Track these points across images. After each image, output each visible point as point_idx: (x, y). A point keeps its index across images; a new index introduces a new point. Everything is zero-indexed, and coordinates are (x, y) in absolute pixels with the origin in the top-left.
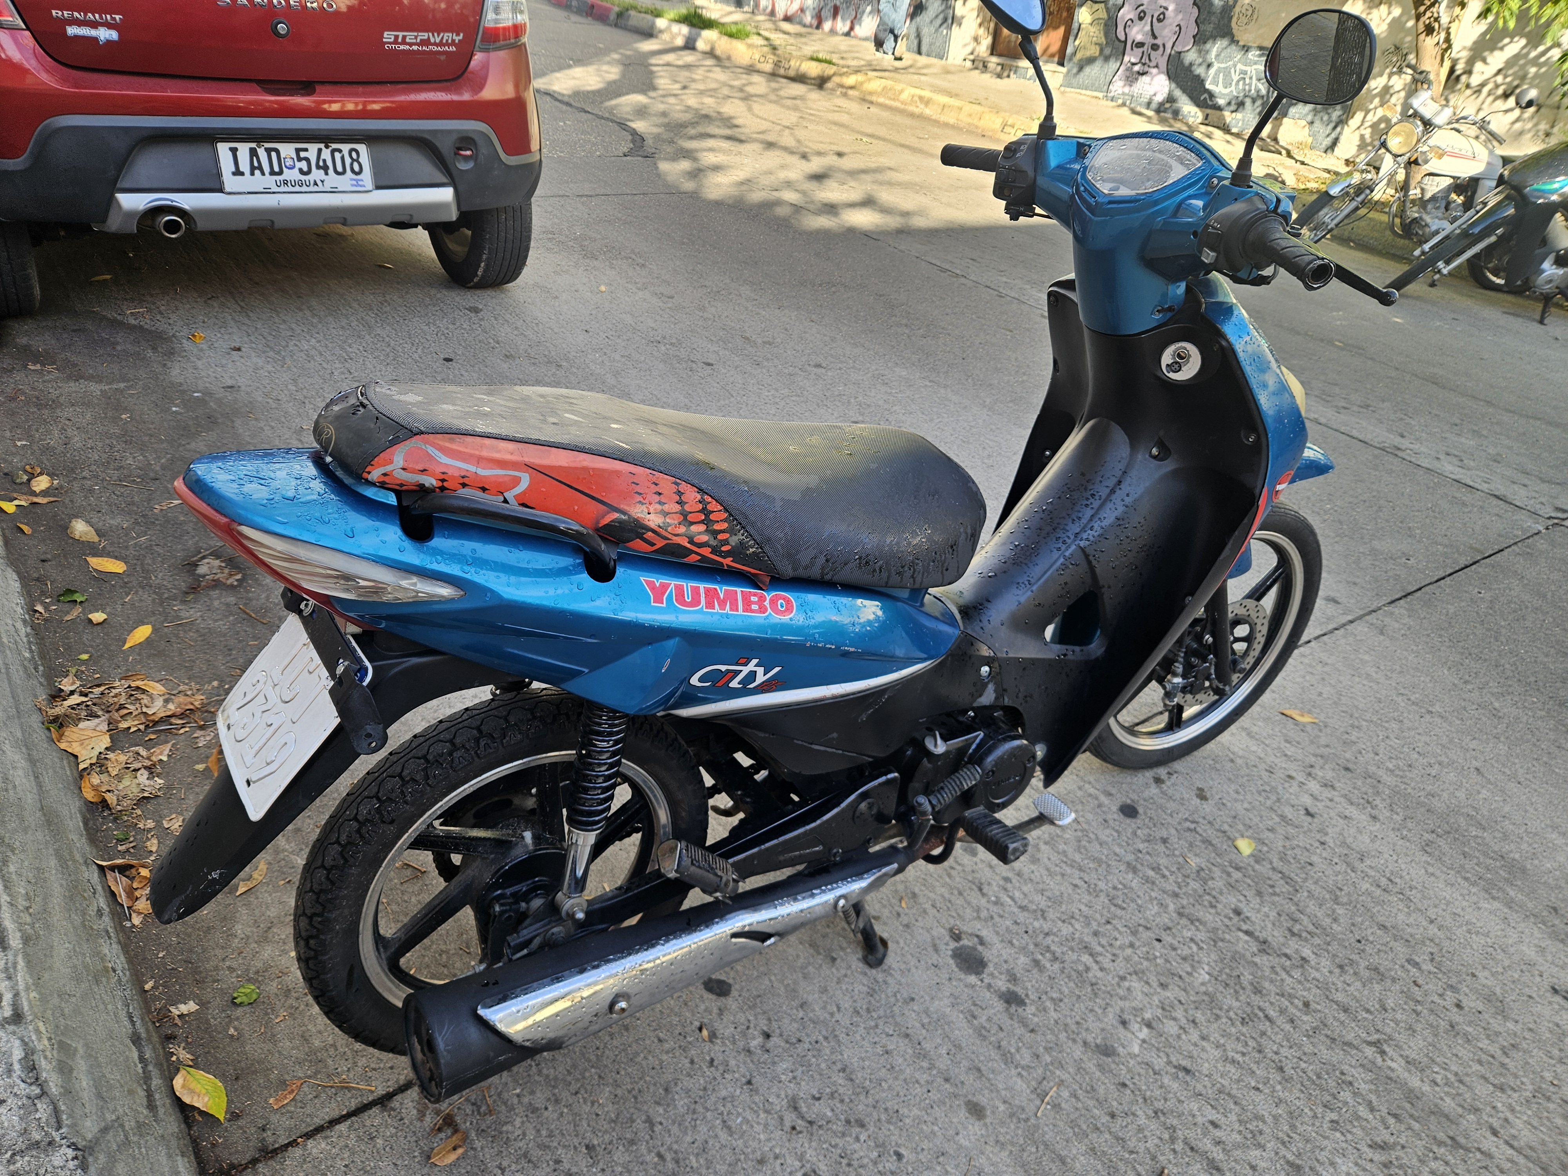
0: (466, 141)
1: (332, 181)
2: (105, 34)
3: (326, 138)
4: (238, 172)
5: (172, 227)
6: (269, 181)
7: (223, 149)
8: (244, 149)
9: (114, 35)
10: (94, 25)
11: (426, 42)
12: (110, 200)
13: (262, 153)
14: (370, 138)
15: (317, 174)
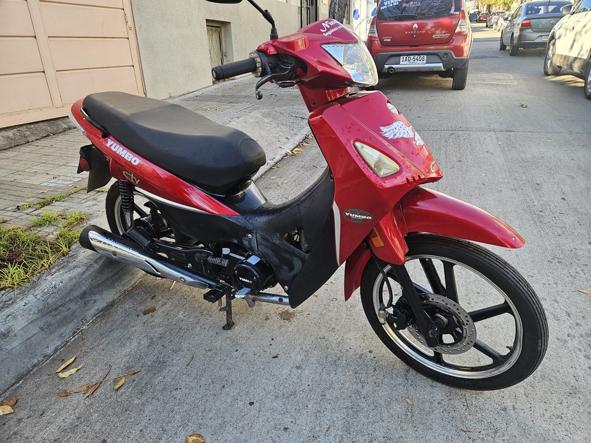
0: (446, 54)
1: (419, 62)
2: (389, 40)
3: (419, 54)
4: (403, 61)
5: (392, 71)
6: (407, 62)
7: (402, 57)
8: (405, 57)
9: (390, 40)
10: (388, 39)
11: (442, 36)
12: (384, 66)
13: (408, 58)
14: (427, 54)
15: (416, 61)
